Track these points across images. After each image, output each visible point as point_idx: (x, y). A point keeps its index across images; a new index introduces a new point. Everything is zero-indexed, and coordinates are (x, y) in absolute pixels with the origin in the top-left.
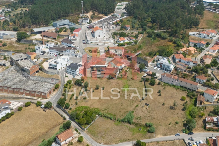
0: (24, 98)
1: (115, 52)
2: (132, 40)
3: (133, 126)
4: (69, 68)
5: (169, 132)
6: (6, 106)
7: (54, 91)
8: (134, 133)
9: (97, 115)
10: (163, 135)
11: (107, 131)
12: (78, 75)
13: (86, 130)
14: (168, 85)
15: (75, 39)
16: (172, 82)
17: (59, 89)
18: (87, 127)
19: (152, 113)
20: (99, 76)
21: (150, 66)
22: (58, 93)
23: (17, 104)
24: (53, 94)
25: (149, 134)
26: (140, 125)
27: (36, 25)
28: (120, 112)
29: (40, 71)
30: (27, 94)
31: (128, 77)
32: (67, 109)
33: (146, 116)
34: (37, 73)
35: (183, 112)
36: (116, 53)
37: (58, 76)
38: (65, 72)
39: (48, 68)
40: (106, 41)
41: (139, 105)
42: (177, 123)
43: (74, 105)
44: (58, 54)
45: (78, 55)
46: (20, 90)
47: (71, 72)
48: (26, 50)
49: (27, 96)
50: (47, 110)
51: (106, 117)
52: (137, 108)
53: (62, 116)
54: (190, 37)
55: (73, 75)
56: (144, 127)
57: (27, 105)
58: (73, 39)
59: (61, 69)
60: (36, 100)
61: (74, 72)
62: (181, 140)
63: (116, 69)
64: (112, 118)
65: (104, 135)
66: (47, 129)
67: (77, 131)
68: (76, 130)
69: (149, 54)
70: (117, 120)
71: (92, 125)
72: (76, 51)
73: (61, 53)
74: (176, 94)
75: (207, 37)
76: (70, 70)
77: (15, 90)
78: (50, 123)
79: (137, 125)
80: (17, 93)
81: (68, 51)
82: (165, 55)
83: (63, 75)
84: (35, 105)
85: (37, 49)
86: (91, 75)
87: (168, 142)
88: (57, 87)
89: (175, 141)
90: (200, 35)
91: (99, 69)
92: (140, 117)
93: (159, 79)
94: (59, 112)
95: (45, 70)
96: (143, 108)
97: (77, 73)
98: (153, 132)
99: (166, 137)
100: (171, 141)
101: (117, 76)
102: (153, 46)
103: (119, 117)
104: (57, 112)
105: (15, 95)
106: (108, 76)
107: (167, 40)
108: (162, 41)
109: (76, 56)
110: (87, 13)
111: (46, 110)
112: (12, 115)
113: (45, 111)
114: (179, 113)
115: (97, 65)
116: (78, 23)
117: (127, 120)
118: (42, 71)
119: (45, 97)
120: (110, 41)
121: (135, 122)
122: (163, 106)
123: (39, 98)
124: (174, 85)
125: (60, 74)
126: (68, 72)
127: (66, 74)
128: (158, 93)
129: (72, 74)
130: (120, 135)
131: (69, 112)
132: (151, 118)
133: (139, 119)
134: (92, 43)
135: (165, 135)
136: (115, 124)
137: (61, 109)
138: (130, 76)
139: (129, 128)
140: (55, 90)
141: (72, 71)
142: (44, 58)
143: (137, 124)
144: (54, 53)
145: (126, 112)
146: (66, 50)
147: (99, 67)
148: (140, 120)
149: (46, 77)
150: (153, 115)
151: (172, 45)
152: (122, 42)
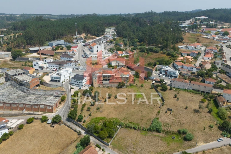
0: (24, 114)
1: (117, 63)
2: (129, 53)
3: (164, 135)
4: (73, 80)
5: (209, 138)
6: (2, 125)
7: (60, 103)
8: (168, 143)
9: (118, 126)
10: (204, 142)
11: (135, 144)
12: (84, 86)
13: (110, 145)
14: (180, 90)
15: (74, 54)
16: (184, 86)
17: (65, 102)
18: (111, 142)
19: (179, 118)
20: (107, 86)
21: (154, 74)
22: (65, 105)
23: (17, 122)
24: (59, 107)
25: (187, 143)
26: (172, 132)
27: (31, 45)
28: (142, 120)
29: (41, 85)
30: (28, 110)
31: (137, 85)
32: (80, 121)
33: (174, 122)
34: (38, 87)
35: (209, 114)
36: (117, 65)
37: (62, 88)
38: (69, 84)
39: (50, 81)
40: (106, 55)
41: (161, 111)
42: (211, 127)
43: (88, 117)
44: (58, 68)
45: (80, 68)
46: (19, 105)
47: (76, 83)
48: (23, 67)
49: (28, 111)
50: (56, 126)
51: (128, 127)
52: (160, 114)
53: (75, 131)
54: (180, 50)
55: (78, 87)
56: (177, 135)
57: (29, 122)
58: (72, 54)
59: (65, 81)
60: (40, 115)
61: (80, 83)
62: (227, 146)
63: (123, 77)
64: (137, 127)
65: (135, 149)
66: (59, 149)
67: (100, 148)
68: (98, 146)
69: (148, 65)
70: (143, 129)
71: (116, 138)
72: (77, 64)
73: (61, 67)
74: (192, 98)
75: (195, 49)
76: (76, 81)
77: (13, 106)
78: (62, 141)
79: (167, 133)
80: (16, 109)
81: (69, 64)
82: (166, 64)
83: (68, 87)
84: (40, 121)
85: (35, 65)
86: (99, 84)
87: (214, 150)
88: (63, 100)
89: (222, 147)
90: (188, 48)
91: (106, 78)
92: (168, 123)
93: (168, 85)
94: (70, 126)
95: (47, 83)
96: (167, 114)
97: (84, 84)
98: (191, 140)
99: (208, 143)
100: (217, 148)
101: (126, 84)
102: (148, 58)
103: (144, 126)
104: (69, 127)
105: (14, 112)
106: (116, 85)
107: (160, 53)
108: (155, 54)
109: (77, 69)
110: (80, 34)
111: (54, 125)
112: (11, 135)
113: (54, 127)
114: (207, 116)
115: (104, 75)
116: (73, 42)
117: (155, 129)
118: (43, 85)
119: (51, 111)
120: (109, 55)
121: (164, 130)
122: (186, 110)
123: (44, 112)
124: (185, 90)
125: (65, 87)
126: (73, 84)
127: (70, 86)
128: (174, 97)
129: (77, 85)
130: (153, 148)
131: (83, 125)
132: (181, 124)
133: (167, 126)
134: (92, 57)
135: (206, 142)
136: (141, 134)
137: (73, 122)
138: (139, 84)
139: (160, 138)
140: (62, 102)
141: (78, 82)
142: (43, 73)
143: (167, 131)
144: (54, 67)
145: (149, 120)
146: (67, 64)
147: (106, 76)
148: (169, 128)
149: (49, 90)
150: (181, 120)
151: (167, 56)
152: (120, 55)
